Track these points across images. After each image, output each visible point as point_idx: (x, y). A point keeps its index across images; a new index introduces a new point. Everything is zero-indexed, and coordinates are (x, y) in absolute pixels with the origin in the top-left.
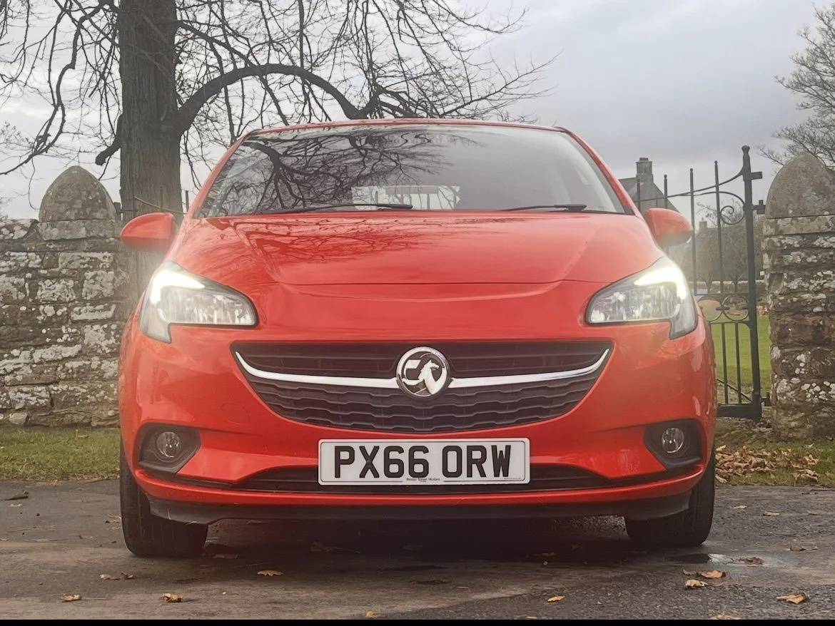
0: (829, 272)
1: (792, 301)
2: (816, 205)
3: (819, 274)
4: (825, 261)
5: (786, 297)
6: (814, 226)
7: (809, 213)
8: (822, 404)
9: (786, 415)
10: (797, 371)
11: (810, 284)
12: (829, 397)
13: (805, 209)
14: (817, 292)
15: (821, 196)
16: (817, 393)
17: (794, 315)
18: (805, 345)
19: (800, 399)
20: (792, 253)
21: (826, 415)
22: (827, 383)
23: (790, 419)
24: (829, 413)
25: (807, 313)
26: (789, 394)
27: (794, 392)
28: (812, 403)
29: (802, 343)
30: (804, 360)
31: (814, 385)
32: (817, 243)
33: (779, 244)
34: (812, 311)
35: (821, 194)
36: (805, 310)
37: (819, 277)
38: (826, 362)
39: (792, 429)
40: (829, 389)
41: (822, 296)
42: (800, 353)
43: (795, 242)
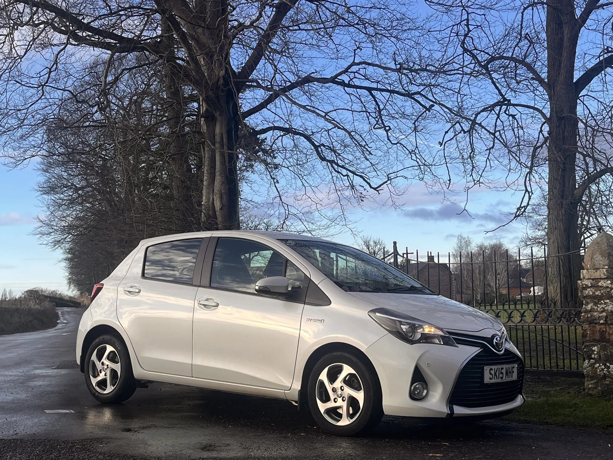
0: (608, 301)
1: (588, 316)
2: (601, 262)
3: (602, 301)
4: (605, 295)
5: (585, 314)
6: (597, 274)
7: (597, 267)
8: (605, 377)
9: (588, 380)
10: (593, 356)
11: (598, 307)
12: (609, 372)
13: (594, 265)
14: (602, 312)
15: (604, 258)
16: (603, 369)
17: (590, 324)
18: (596, 342)
19: (594, 372)
20: (588, 289)
21: (608, 382)
22: (608, 364)
23: (589, 383)
24: (610, 382)
25: (596, 323)
26: (587, 369)
27: (590, 368)
28: (600, 375)
29: (594, 340)
30: (596, 350)
31: (601, 365)
32: (600, 284)
33: (581, 284)
34: (599, 322)
35: (604, 256)
36: (595, 321)
37: (602, 304)
38: (607, 352)
39: (590, 389)
40: (609, 367)
41: (604, 314)
42: (594, 346)
43: (588, 283)
